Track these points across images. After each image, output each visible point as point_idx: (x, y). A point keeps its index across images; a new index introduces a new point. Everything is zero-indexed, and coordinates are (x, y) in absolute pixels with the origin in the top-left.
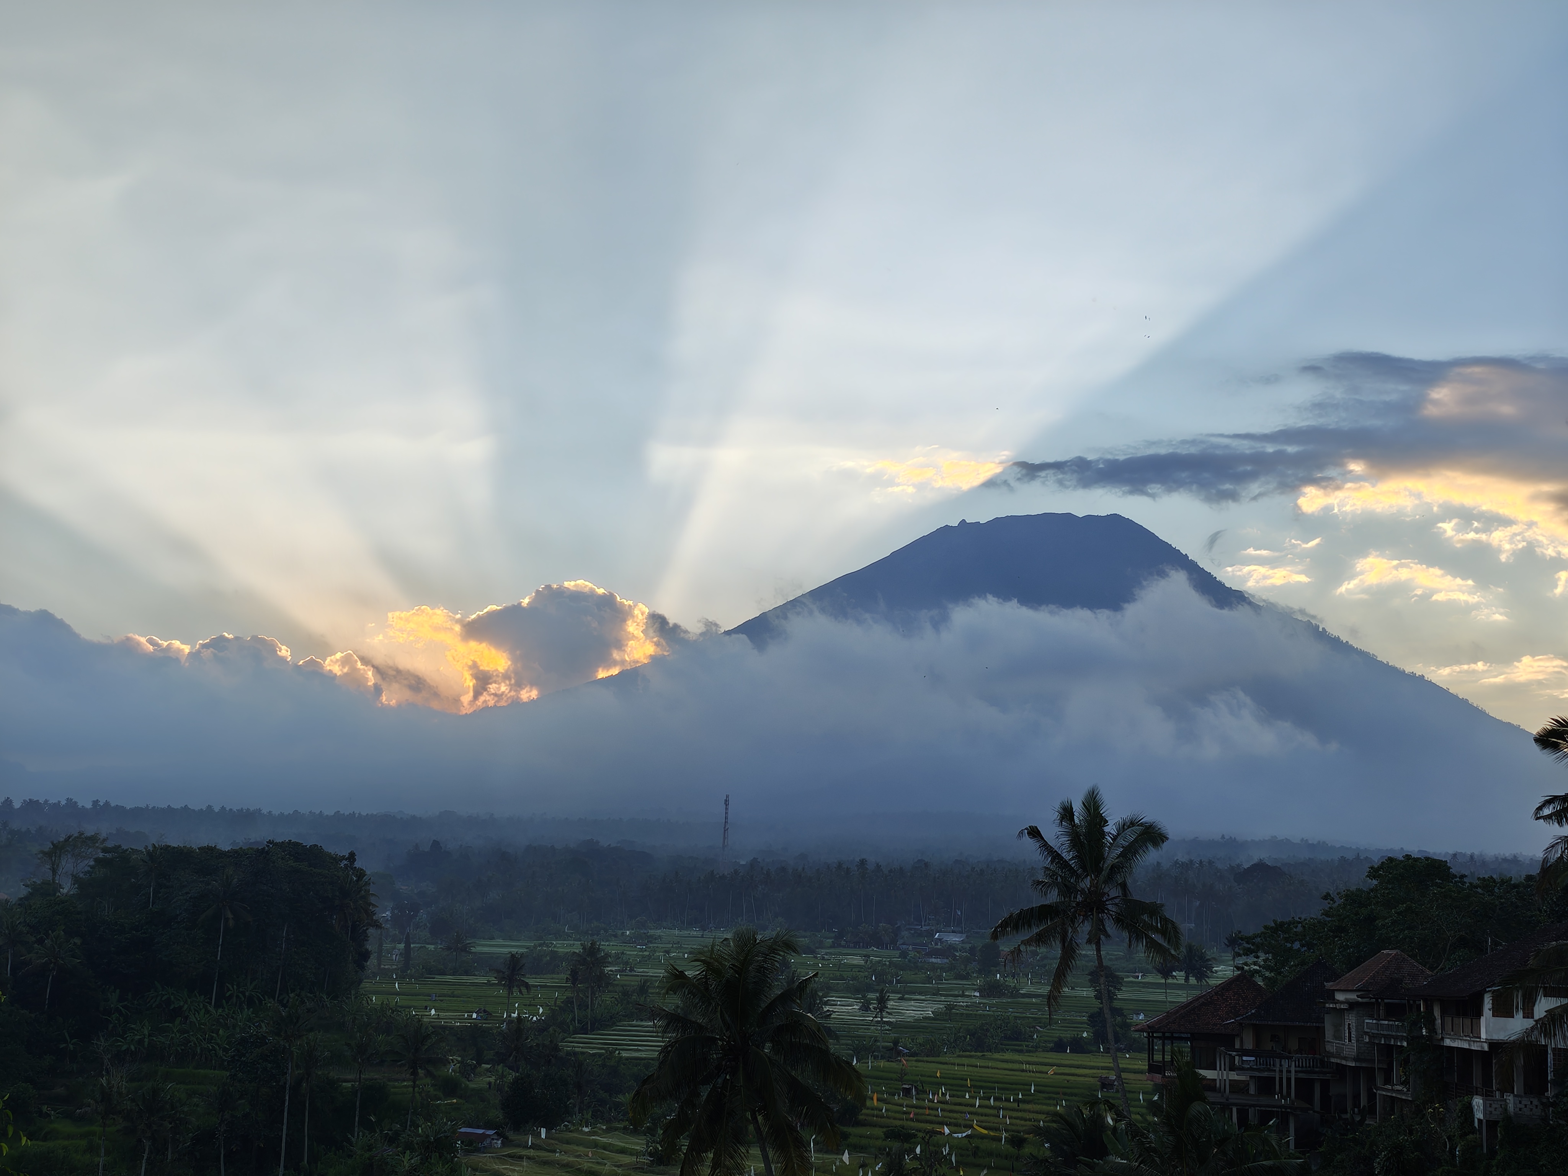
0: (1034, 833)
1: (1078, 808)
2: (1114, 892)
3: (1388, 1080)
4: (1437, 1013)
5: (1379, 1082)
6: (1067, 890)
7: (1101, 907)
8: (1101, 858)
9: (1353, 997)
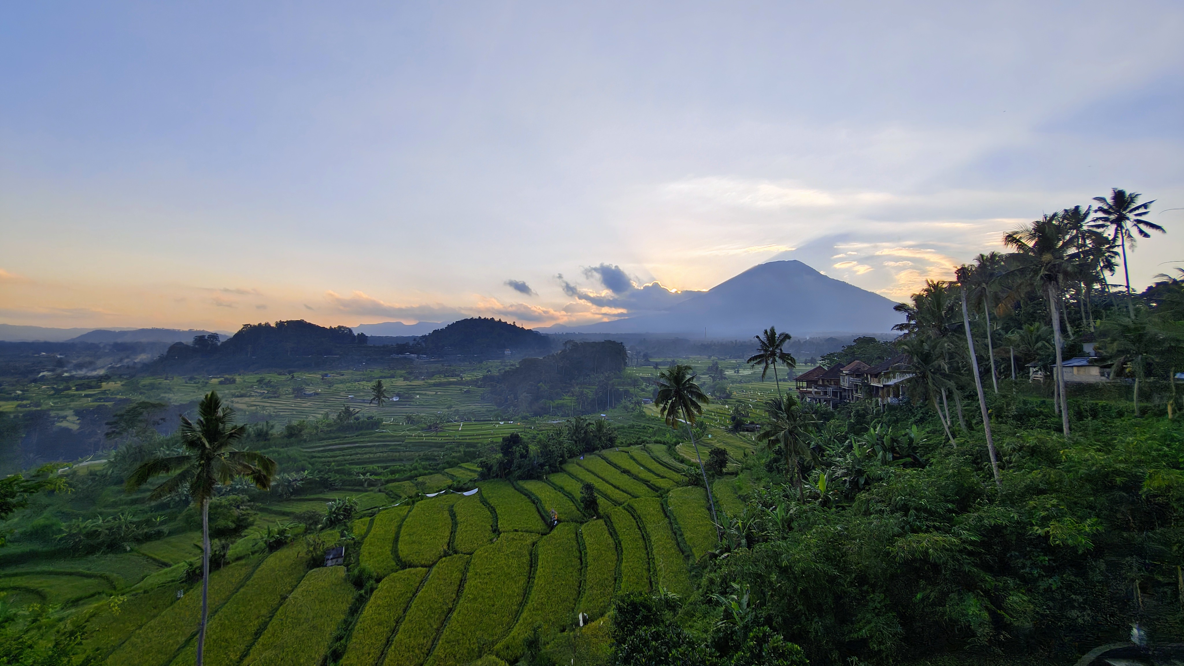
0: (758, 337)
1: (768, 331)
2: (778, 351)
3: (857, 392)
4: (869, 376)
5: (854, 392)
6: (766, 351)
7: (775, 355)
8: (775, 342)
9: (847, 372)
